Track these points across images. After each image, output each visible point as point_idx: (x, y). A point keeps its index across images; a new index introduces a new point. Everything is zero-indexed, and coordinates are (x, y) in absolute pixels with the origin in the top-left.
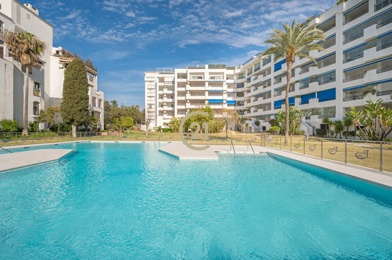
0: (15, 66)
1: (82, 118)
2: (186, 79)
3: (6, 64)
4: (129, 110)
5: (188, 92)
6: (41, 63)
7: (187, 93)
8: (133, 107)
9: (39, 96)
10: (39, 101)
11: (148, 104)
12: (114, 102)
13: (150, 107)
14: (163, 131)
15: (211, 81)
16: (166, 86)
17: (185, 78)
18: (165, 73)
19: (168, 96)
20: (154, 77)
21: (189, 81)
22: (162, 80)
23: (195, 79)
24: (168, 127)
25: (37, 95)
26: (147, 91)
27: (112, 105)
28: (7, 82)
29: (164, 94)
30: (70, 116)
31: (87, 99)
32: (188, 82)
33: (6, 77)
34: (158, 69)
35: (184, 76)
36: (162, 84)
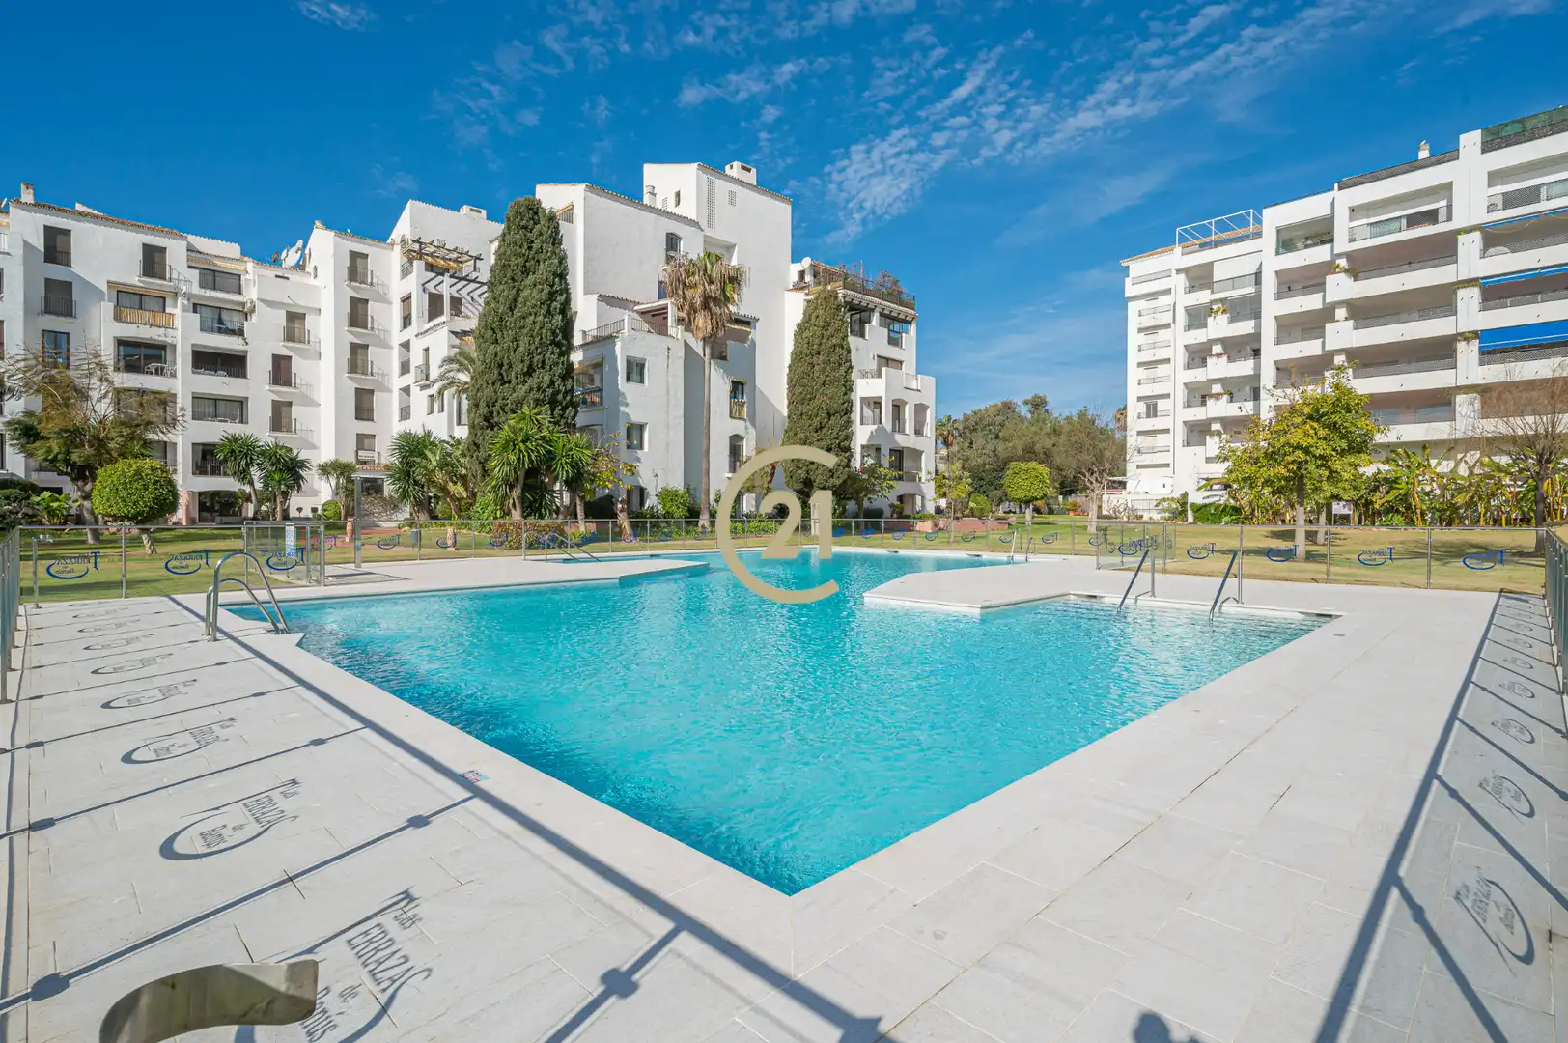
0: (686, 344)
1: (832, 477)
2: (1328, 246)
3: (669, 349)
4: (1067, 428)
5: (1341, 313)
6: (748, 323)
7: (1332, 319)
8: (1085, 415)
9: (743, 419)
10: (741, 432)
11: (1140, 399)
12: (1038, 404)
13: (1152, 411)
14: (1196, 518)
15: (1495, 224)
16: (1223, 301)
17: (1323, 243)
18: (1217, 244)
19: (1234, 348)
20: (1165, 274)
21: (1349, 255)
22: (1199, 277)
23: (1390, 232)
24: (1221, 497)
25: (740, 414)
26: (1134, 339)
27: (1029, 416)
28: (672, 392)
29: (1212, 342)
30: (800, 472)
31: (846, 414)
32: (1338, 261)
33: (670, 379)
34: (1185, 230)
35: (1321, 232)
36: (1203, 297)
